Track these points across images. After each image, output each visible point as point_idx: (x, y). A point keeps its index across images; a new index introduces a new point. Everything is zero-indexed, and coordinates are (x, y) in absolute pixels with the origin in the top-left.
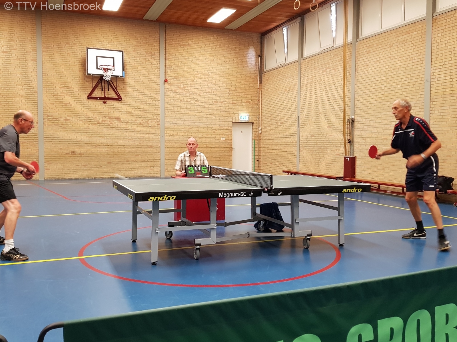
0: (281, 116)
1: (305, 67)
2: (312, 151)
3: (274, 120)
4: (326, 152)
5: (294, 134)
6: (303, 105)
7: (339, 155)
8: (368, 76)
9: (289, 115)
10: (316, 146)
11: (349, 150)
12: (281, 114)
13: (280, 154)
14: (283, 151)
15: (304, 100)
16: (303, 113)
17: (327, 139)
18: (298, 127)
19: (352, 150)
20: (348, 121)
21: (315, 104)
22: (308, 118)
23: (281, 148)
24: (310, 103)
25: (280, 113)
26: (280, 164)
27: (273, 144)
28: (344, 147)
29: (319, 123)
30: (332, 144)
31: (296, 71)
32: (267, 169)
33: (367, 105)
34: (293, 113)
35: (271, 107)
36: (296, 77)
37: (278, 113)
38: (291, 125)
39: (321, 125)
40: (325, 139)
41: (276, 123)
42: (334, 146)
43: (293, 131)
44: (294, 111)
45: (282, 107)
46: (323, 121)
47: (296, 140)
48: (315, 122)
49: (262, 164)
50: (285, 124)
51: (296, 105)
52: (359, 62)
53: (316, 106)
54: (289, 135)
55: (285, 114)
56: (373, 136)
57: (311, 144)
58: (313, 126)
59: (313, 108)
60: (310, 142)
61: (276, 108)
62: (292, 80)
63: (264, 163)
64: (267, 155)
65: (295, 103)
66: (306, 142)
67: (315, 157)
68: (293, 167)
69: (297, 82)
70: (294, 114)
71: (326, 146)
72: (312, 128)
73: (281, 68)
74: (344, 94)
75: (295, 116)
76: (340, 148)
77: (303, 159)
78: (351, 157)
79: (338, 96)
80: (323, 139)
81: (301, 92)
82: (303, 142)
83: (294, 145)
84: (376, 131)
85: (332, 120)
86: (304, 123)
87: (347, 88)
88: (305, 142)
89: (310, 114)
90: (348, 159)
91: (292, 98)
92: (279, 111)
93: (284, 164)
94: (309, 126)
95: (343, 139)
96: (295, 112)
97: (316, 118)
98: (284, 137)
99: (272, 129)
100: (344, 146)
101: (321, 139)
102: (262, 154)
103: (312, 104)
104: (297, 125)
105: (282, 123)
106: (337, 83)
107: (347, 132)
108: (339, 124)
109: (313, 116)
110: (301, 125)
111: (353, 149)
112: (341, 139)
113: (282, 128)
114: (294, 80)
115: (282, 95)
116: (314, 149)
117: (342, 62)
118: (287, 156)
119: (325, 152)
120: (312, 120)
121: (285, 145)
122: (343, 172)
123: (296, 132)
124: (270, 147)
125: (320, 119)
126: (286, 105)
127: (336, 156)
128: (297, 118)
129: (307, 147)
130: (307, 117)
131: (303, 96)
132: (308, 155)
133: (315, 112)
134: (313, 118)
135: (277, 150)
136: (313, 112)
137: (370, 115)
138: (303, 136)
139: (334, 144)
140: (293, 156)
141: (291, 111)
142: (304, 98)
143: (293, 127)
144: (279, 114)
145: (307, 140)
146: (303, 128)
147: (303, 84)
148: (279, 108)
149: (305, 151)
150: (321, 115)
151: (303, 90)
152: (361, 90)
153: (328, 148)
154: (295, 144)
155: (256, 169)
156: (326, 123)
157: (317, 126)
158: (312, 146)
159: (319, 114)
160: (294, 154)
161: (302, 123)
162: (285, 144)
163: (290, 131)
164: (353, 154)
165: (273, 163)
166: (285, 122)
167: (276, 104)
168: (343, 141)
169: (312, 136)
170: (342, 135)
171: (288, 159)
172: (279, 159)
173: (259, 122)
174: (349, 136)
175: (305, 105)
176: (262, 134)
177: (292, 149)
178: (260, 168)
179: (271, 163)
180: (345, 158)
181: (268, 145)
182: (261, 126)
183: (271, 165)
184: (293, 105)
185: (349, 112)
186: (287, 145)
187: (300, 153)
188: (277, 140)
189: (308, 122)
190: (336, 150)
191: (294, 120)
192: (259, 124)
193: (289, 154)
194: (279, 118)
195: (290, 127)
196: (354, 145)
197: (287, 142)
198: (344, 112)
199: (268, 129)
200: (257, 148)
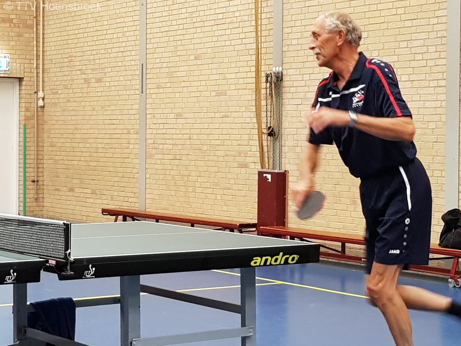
0: (98, 62)
2: (178, 157)
3: (78, 73)
4: (215, 158)
5: (131, 112)
6: (155, 35)
7: (244, 166)
9: (118, 59)
10: (188, 142)
11: (271, 153)
12: (96, 57)
13: (95, 164)
14: (102, 155)
15: (158, 20)
16: (155, 56)
17: (217, 126)
18: (142, 92)
19: (277, 154)
20: (267, 79)
21: (184, 32)
22: (167, 70)
23: (97, 148)
24: (171, 28)
25: (94, 52)
26: (94, 192)
28: (258, 148)
29: (196, 84)
30: (227, 137)
32: (59, 206)
34: (129, 53)
35: (71, 37)
37: (89, 53)
38: (122, 88)
39: (201, 89)
40: (211, 126)
41: (83, 81)
42: (235, 143)
43: (129, 102)
44: (130, 48)
45: (99, 38)
46: (206, 78)
47: (137, 127)
48: (185, 79)
49: (45, 191)
50: (108, 84)
51: (137, 33)
53: (186, 37)
54: (118, 112)
55: (107, 56)
57: (175, 137)
58: (180, 90)
59: (179, 42)
60: (173, 131)
61: (83, 40)
63: (53, 188)
65: (133, 28)
66: (164, 131)
67: (186, 173)
68: (130, 200)
70: (131, 58)
71: (213, 142)
72: (177, 95)
75: (133, 63)
76: (247, 148)
77: (156, 177)
78: (276, 171)
79: (242, 13)
80: (206, 126)
81: (149, 1)
82: (155, 131)
85: (228, 76)
86: (157, 81)
88: (159, 131)
89: (172, 59)
91: (124, 15)
92: (91, 49)
93: (104, 192)
94: (171, 90)
95: (256, 125)
96: (133, 53)
98: (104, 117)
100: (258, 144)
101: (201, 126)
102: (47, 164)
103: (178, 33)
104: (138, 87)
105: (99, 81)
108: (244, 86)
109: (179, 64)
110: (149, 86)
111: (281, 152)
112: (251, 126)
113: (99, 94)
116: (183, 152)
118: (112, 169)
119: (211, 158)
120: (179, 74)
121: (108, 141)
122: (256, 211)
123: (137, 106)
125: (197, 73)
126: (109, 32)
127: (238, 170)
128: (139, 67)
129: (166, 146)
130: (165, 65)
131: (153, 10)
132: (169, 167)
134: (181, 69)
135: (87, 154)
138: (154, 117)
139: (233, 137)
140: (129, 170)
141: (122, 50)
142: (156, 15)
143: (128, 92)
144: (91, 57)
145: (167, 126)
146: (154, 96)
148: (90, 39)
149: (161, 156)
150: (199, 62)
153: (220, 148)
154: (135, 136)
155: (30, 204)
156: (214, 82)
157: (190, 89)
158: (178, 142)
159: (196, 59)
160: (131, 165)
161: (153, 81)
162: (107, 136)
163: (120, 103)
164: (280, 163)
165: (76, 190)
166: (108, 79)
167: (84, 30)
168: (257, 131)
169: (179, 116)
170: (253, 115)
171: (116, 179)
172: (91, 177)
173: (37, 76)
174: (269, 119)
175: (160, 35)
176: (45, 108)
177: (126, 151)
178: (41, 204)
179: (71, 190)
180: (260, 174)
181: (62, 140)
182: (43, 86)
183: (70, 194)
184: (127, 34)
185: (271, 56)
186: (114, 141)
187: (148, 161)
188: (88, 127)
189: (167, 80)
190: (240, 154)
191: (130, 73)
192: (38, 81)
193: (119, 165)
194: (92, 67)
195: (120, 93)
196: (283, 142)
197: (113, 132)
198: (258, 55)
199: (62, 96)
200: (32, 148)
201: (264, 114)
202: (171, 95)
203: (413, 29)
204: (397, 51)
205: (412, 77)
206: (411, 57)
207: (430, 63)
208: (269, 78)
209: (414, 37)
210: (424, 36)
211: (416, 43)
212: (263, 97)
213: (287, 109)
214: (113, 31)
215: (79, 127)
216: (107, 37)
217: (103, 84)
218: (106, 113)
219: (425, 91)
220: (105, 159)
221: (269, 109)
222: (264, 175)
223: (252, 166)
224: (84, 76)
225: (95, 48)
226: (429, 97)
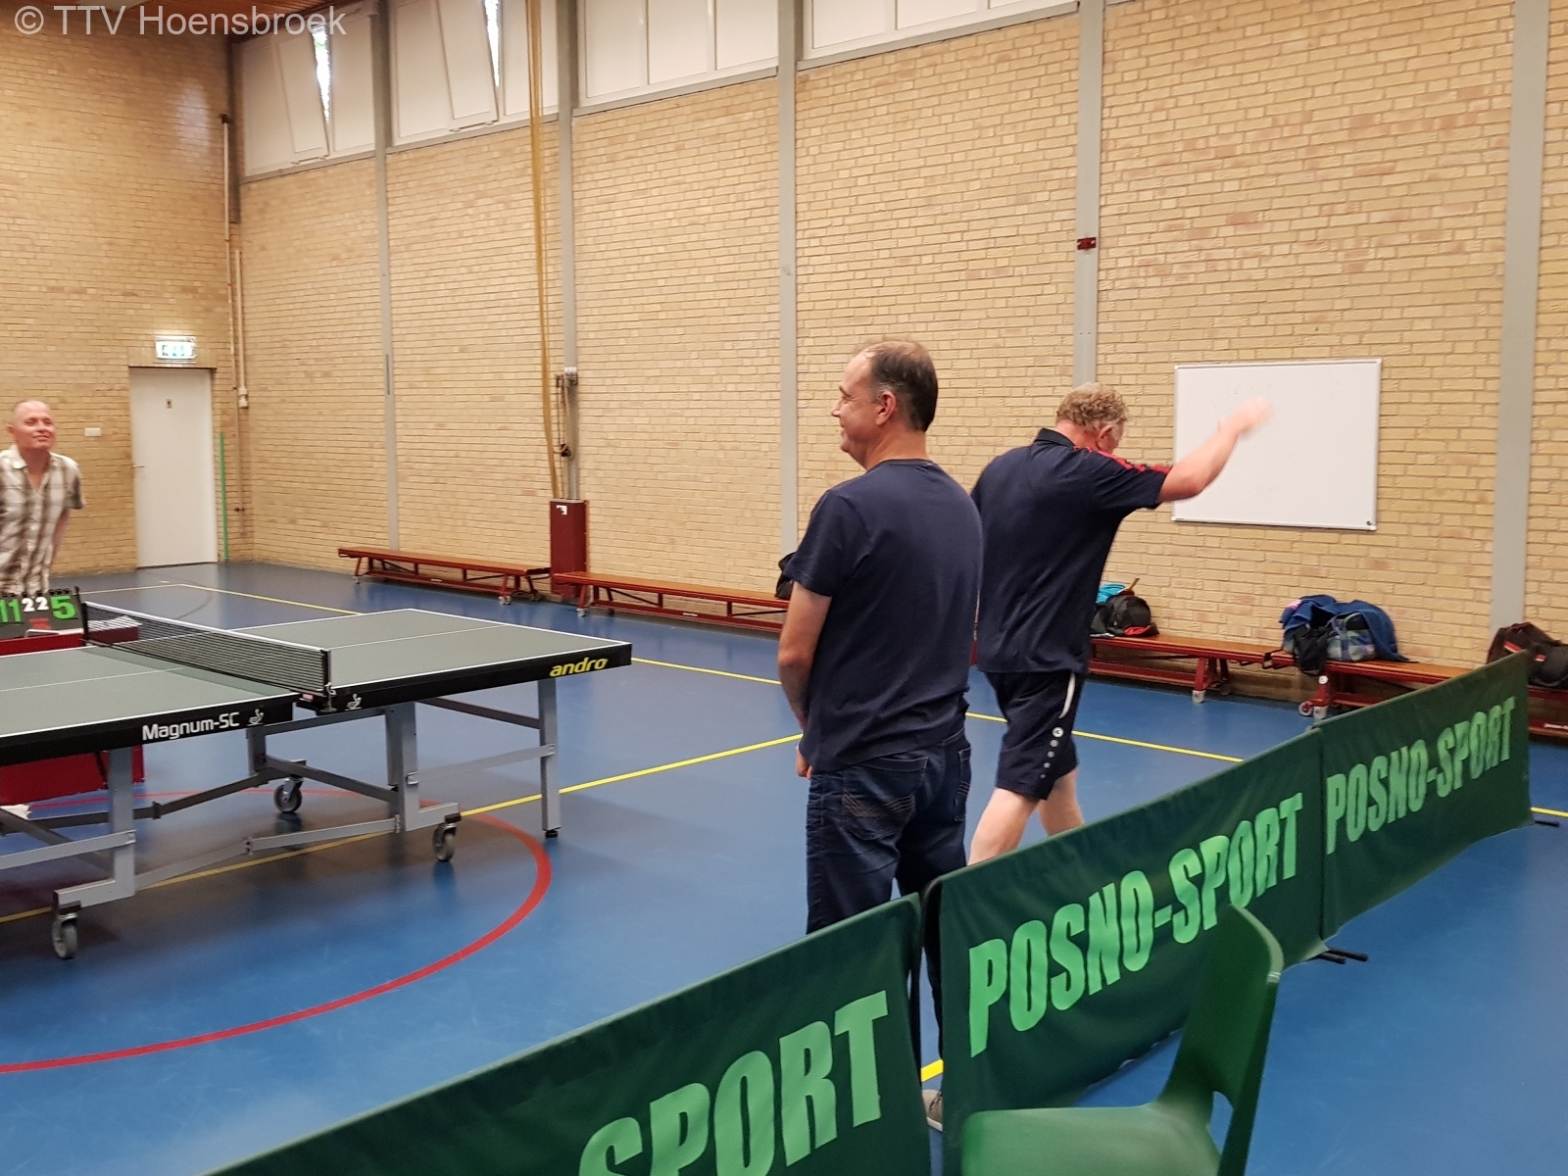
0: (323, 348)
1: (402, 179)
2: (441, 480)
3: (297, 363)
4: (492, 483)
5: (374, 419)
6: (404, 317)
7: (531, 493)
8: (616, 238)
9: (353, 347)
10: (454, 460)
11: (566, 479)
12: (322, 342)
13: (324, 487)
14: (335, 475)
15: (406, 297)
16: (405, 345)
17: (492, 441)
18: (389, 393)
19: (574, 481)
20: (558, 383)
21: (443, 315)
22: (422, 365)
23: (327, 466)
24: (426, 309)
26: (325, 526)
27: (298, 449)
28: (549, 470)
29: (463, 384)
30: (507, 456)
31: (368, 193)
32: (276, 543)
33: (617, 334)
36: (371, 212)
37: (310, 337)
38: (359, 386)
39: (470, 391)
40: (484, 439)
41: (303, 375)
42: (517, 463)
43: (370, 406)
44: (370, 333)
47: (383, 439)
48: (447, 377)
49: (255, 523)
50: (339, 380)
51: (377, 312)
52: (585, 186)
53: (448, 321)
54: (355, 419)
55: (336, 342)
56: (637, 436)
57: (437, 453)
58: (441, 391)
59: (437, 329)
60: (433, 446)
61: (302, 318)
62: (357, 221)
63: (265, 518)
64: (274, 490)
65: (373, 306)
66: (420, 446)
67: (453, 501)
68: (378, 535)
69: (376, 232)
70: (371, 346)
71: (489, 462)
72: (438, 398)
73: (313, 175)
74: (540, 289)
75: (374, 353)
76: (534, 471)
77: (412, 506)
78: (573, 501)
79: (522, 294)
81: (393, 270)
82: (408, 446)
83: (377, 458)
84: (646, 420)
85: (506, 376)
86: (408, 378)
87: (550, 269)
88: (414, 446)
89: (428, 351)
90: (564, 509)
91: (358, 287)
92: (313, 330)
93: (341, 525)
94: (428, 391)
95: (545, 442)
96: (374, 339)
97: (448, 363)
98: (334, 425)
99: (289, 394)
100: (548, 466)
101: (471, 440)
102: (256, 486)
103: (435, 315)
104: (382, 386)
105: (326, 375)
106: (515, 250)
107: (554, 420)
108: (526, 390)
109: (439, 357)
110: (398, 385)
111: (578, 476)
112: (537, 441)
113: (326, 394)
114: (363, 222)
115: (320, 272)
116: (447, 474)
117: (529, 179)
118: (350, 495)
119: (486, 482)
120: (438, 371)
121: (343, 457)
122: (548, 551)
123: (381, 412)
124: (284, 460)
125: (464, 370)
126: (338, 309)
127: (523, 499)
128: (383, 359)
129: (424, 466)
130: (418, 358)
131: (399, 283)
132: (430, 493)
133: (444, 342)
134: (442, 364)
135: (313, 474)
136: (438, 343)
137: (626, 365)
138: (406, 426)
139: (514, 456)
140: (375, 496)
141: (358, 334)
142: (404, 290)
143: (370, 392)
144: (314, 343)
145: (425, 439)
146: (405, 398)
147: (398, 243)
149: (417, 479)
150: (465, 356)
151: (398, 263)
152: (594, 280)
153: (499, 469)
154: (380, 451)
155: (234, 541)
156: (486, 384)
157: (455, 391)
158: (440, 460)
159: (462, 351)
160: (377, 490)
161: (403, 378)
162: (342, 450)
163: (359, 405)
164: (578, 491)
165: (300, 522)
166: (339, 374)
167: (301, 305)
168: (546, 448)
169: (440, 426)
170: (541, 427)
171: (355, 508)
172: (320, 505)
173: (237, 366)
174: (562, 433)
175: (410, 317)
176: (250, 410)
177: (369, 470)
178: (250, 540)
179: (293, 522)
180: (553, 505)
181: (278, 454)
182: (246, 380)
183: (291, 526)
184: (364, 313)
185: (560, 352)
186: (351, 457)
187: (401, 484)
188: (312, 437)
189: (422, 378)
190: (524, 477)
191: (370, 366)
192: (238, 373)
193: (359, 489)
194: (316, 356)
195: (358, 392)
196: (581, 464)
197: (348, 444)
198: (544, 350)
199: (273, 394)
200: (234, 465)
201: (554, 427)
202: (428, 398)
203: (739, 328)
204: (722, 354)
205: (741, 387)
206: (737, 362)
207: (762, 370)
208: (560, 382)
209: (741, 336)
210: (752, 336)
211: (743, 345)
212: (553, 405)
213: (586, 422)
214: (343, 309)
215: (300, 436)
216: (336, 316)
217: (330, 380)
218: (339, 419)
219: (756, 404)
220: (339, 481)
221: (561, 421)
222: (558, 506)
223: (541, 493)
224: (304, 368)
225: (318, 330)
226: (762, 413)
